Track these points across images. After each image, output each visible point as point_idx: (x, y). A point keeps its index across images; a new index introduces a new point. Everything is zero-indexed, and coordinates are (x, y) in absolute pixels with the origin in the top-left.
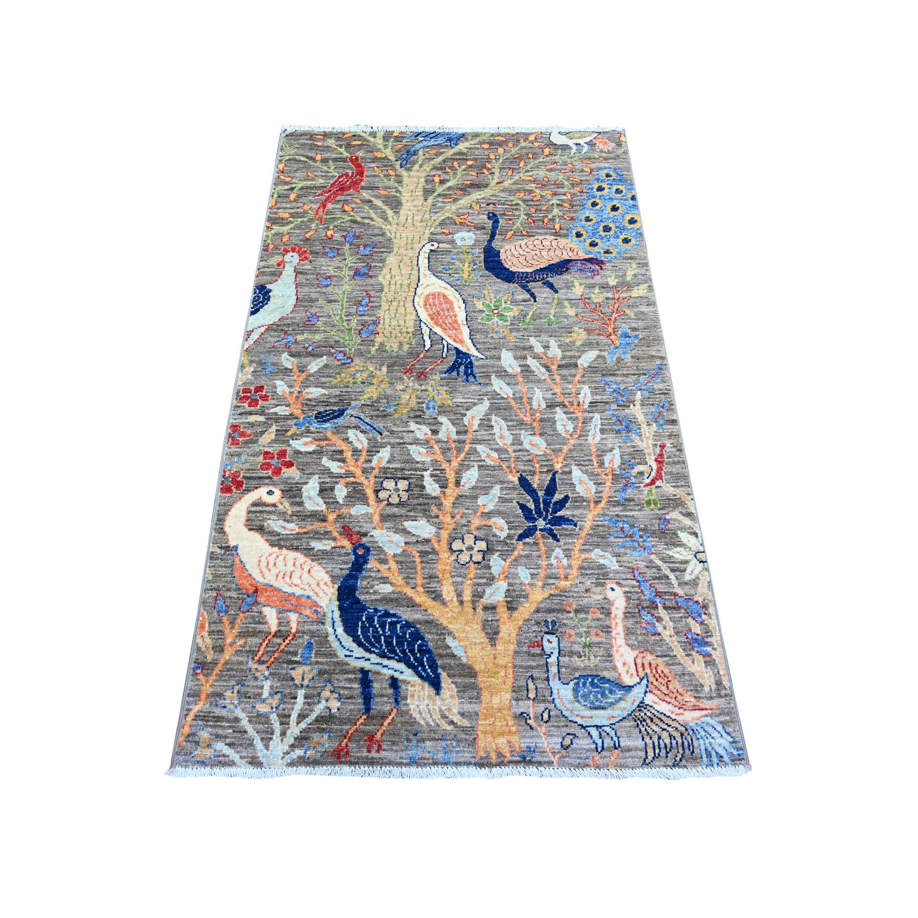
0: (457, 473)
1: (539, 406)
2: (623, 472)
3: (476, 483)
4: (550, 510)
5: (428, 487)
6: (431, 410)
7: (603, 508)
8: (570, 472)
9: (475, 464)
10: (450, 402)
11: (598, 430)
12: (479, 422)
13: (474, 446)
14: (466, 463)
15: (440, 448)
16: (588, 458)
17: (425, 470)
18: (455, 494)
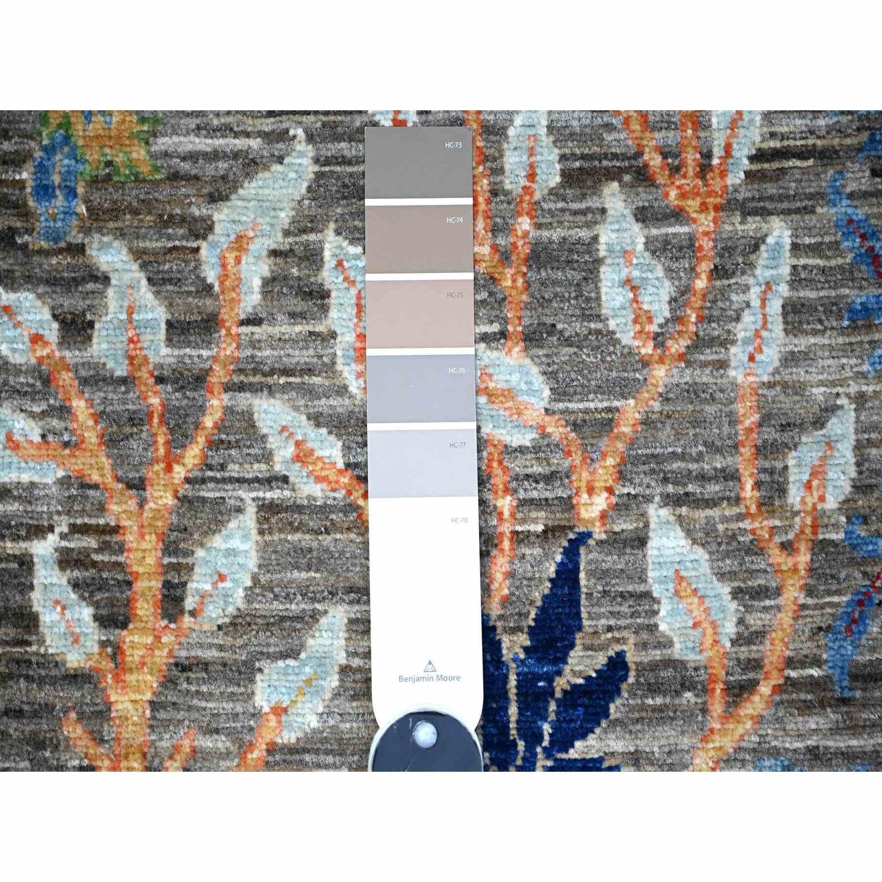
0: (170, 548)
1: (532, 177)
2: (861, 531)
3: (249, 597)
4: (547, 728)
5: (48, 617)
6: (60, 201)
7: (759, 720)
8: (640, 541)
9: (247, 495)
10: (139, 153)
11: (775, 307)
12: (265, 269)
13: (244, 400)
14: (209, 493)
15: (98, 417)
16: (718, 463)
17: (39, 531)
18: (161, 657)
